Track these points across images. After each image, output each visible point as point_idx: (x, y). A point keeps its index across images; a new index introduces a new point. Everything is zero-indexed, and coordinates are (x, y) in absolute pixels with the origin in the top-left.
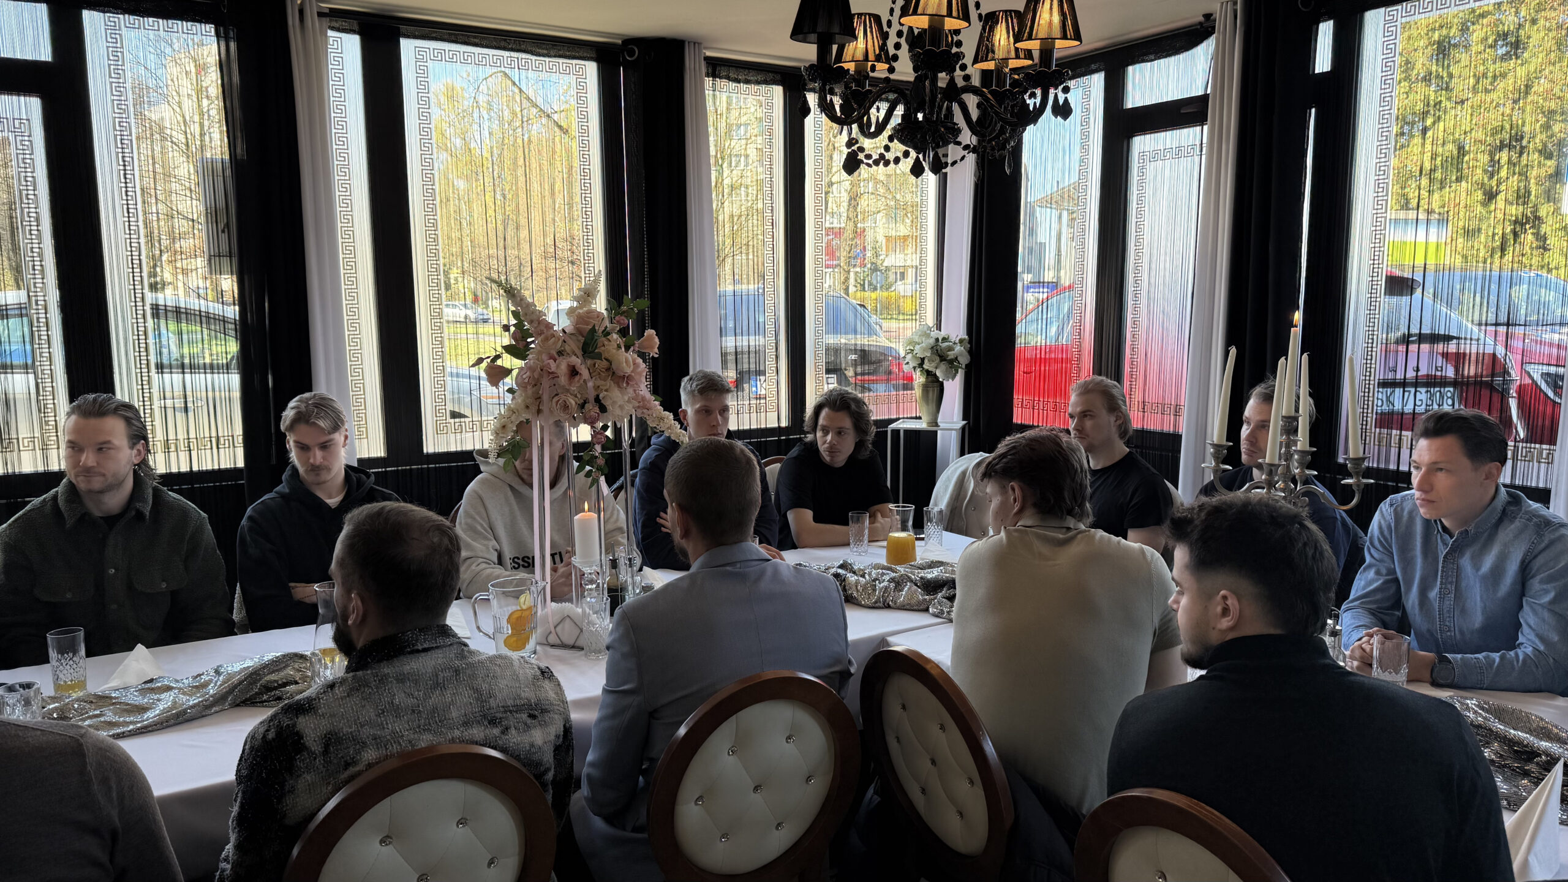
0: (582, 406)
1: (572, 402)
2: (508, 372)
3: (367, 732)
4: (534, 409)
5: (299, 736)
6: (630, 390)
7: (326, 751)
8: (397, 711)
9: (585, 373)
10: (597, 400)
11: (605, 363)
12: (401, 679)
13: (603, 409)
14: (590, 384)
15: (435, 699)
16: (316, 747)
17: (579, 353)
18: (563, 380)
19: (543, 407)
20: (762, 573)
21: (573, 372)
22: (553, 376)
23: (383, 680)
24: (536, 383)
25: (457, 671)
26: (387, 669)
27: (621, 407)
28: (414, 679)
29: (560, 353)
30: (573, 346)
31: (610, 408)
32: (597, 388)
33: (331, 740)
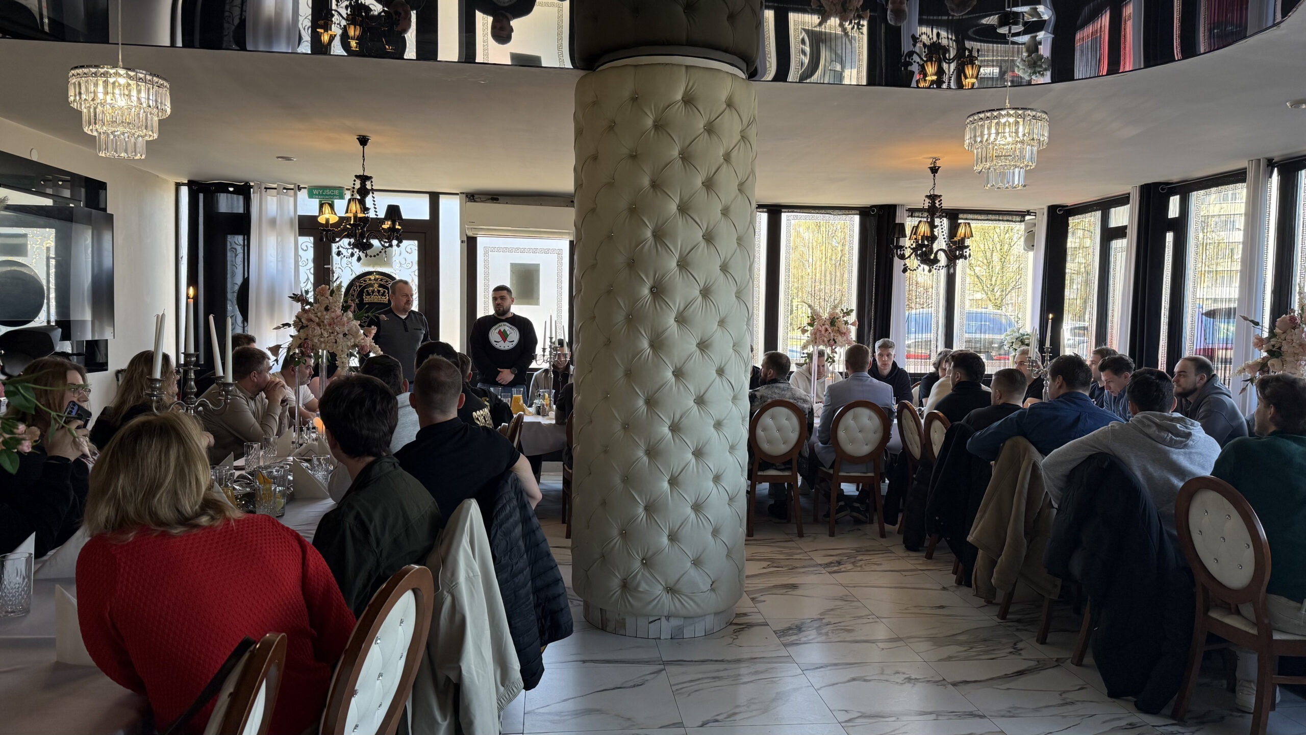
0: (829, 341)
1: (826, 339)
2: (807, 331)
3: (769, 396)
4: (814, 342)
5: (755, 395)
6: (845, 337)
7: (761, 398)
8: (775, 393)
9: (830, 330)
10: (834, 340)
11: (837, 328)
12: (777, 387)
13: (835, 342)
14: (832, 335)
15: (783, 392)
16: (759, 398)
17: (829, 325)
18: (823, 332)
19: (817, 341)
20: (867, 380)
21: (826, 330)
22: (820, 331)
23: (773, 387)
24: (815, 334)
25: (788, 388)
26: (773, 385)
27: (841, 342)
28: (779, 388)
29: (823, 325)
30: (828, 323)
31: (837, 342)
32: (834, 336)
33: (762, 397)
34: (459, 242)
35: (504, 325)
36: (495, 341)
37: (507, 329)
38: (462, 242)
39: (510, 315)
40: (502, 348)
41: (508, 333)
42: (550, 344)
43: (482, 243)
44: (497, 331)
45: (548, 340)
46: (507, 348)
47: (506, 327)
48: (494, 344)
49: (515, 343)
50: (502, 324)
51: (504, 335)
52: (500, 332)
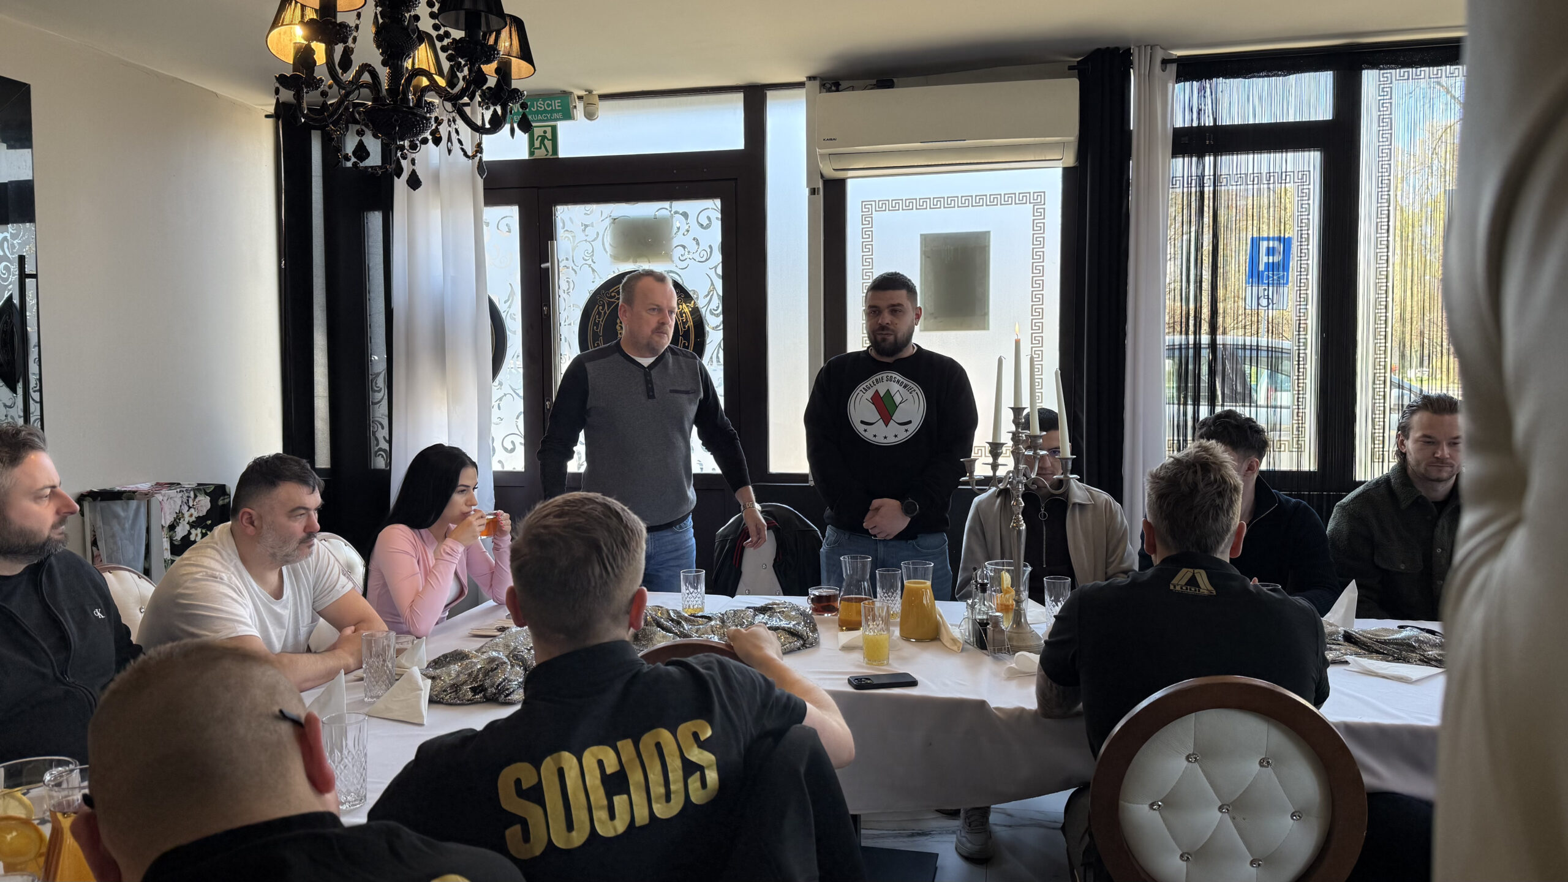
34: (806, 191)
35: (890, 379)
36: (862, 422)
37: (895, 388)
38: (813, 192)
39: (909, 352)
40: (880, 440)
41: (897, 399)
42: (1013, 428)
43: (857, 191)
44: (870, 394)
45: (1007, 416)
46: (891, 440)
47: (893, 385)
48: (860, 428)
49: (913, 428)
50: (884, 375)
51: (885, 407)
52: (877, 400)
